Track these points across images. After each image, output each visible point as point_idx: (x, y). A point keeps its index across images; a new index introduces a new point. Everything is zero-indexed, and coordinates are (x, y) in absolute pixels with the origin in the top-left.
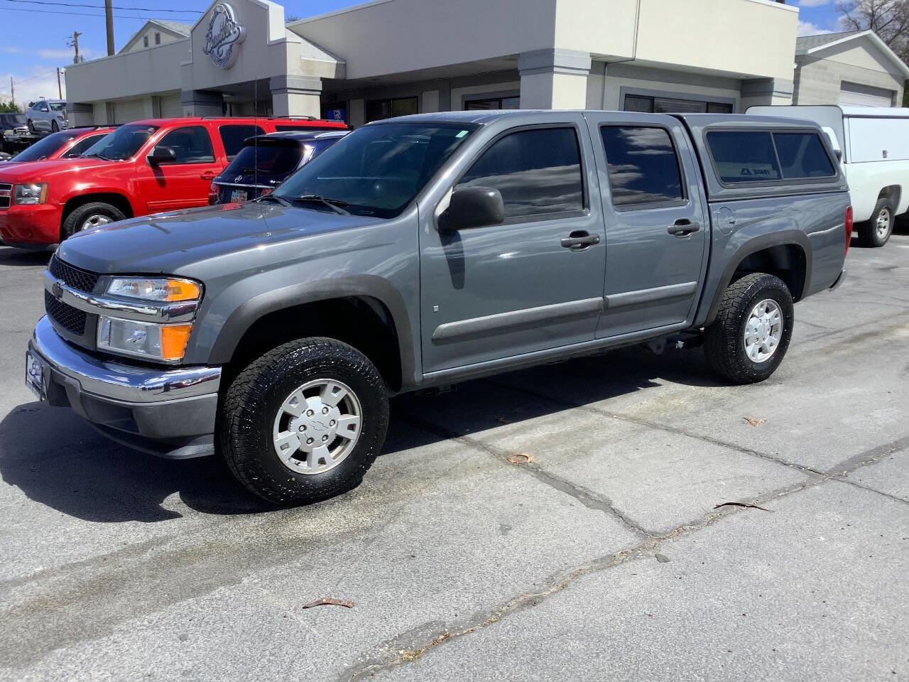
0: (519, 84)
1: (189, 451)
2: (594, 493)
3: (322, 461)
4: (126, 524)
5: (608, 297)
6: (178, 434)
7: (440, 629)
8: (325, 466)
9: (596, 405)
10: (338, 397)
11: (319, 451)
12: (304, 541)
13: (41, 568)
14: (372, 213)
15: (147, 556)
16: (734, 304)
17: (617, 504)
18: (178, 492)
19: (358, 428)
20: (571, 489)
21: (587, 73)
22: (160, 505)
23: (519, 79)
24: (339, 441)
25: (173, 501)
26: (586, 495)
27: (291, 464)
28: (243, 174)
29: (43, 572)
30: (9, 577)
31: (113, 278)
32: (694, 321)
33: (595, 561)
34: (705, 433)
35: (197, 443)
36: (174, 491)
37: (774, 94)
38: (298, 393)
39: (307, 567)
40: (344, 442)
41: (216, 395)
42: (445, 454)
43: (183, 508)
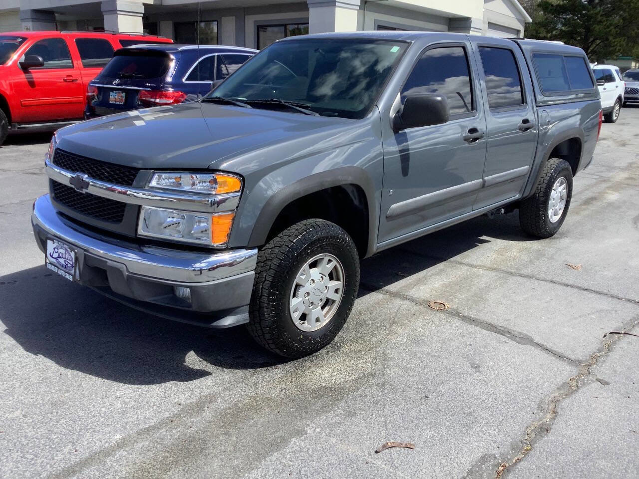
0: (309, 14)
1: (228, 321)
2: (514, 331)
3: (317, 320)
4: (168, 384)
5: (485, 178)
6: (222, 308)
7: (493, 462)
8: (320, 323)
9: (457, 258)
10: (330, 267)
11: (316, 312)
12: (328, 389)
13: (118, 437)
14: (337, 114)
15: (207, 414)
16: (545, 181)
17: (537, 339)
18: (193, 351)
19: (340, 292)
21: (358, 8)
22: (185, 364)
23: (308, 10)
24: (328, 302)
25: (192, 360)
26: (509, 333)
28: (120, 78)
29: (123, 440)
30: (95, 448)
32: (523, 194)
33: (559, 389)
34: (549, 278)
35: (236, 314)
36: (189, 351)
37: (472, 29)
38: (306, 266)
39: (350, 414)
40: (330, 302)
41: (253, 272)
43: (205, 366)
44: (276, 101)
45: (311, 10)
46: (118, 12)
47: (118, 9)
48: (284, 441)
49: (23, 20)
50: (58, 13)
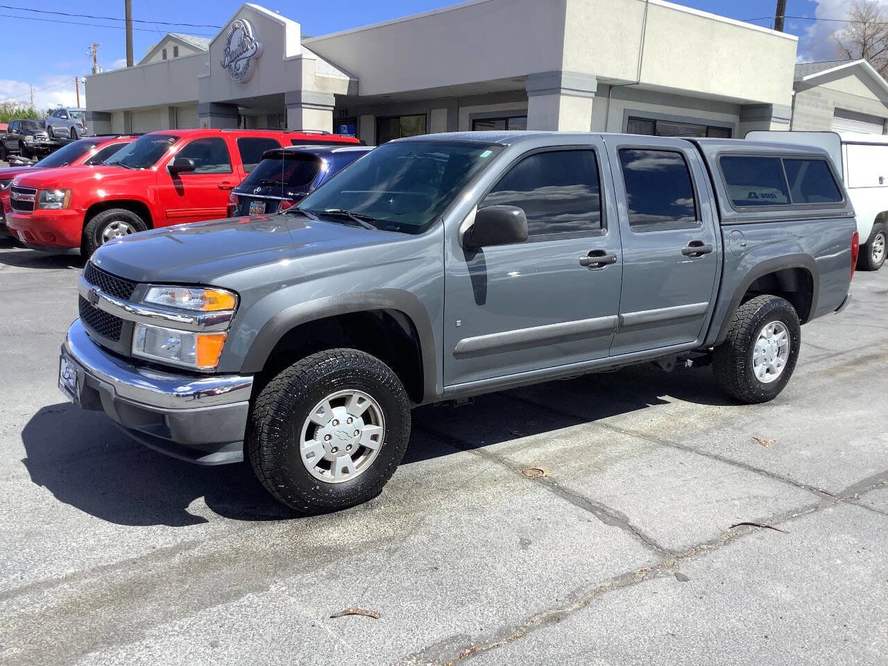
0: (527, 104)
1: (218, 458)
2: (611, 509)
3: (345, 471)
4: (154, 527)
5: (624, 315)
6: (209, 441)
7: (466, 643)
8: (348, 475)
9: (607, 420)
10: (363, 407)
11: (343, 460)
12: (328, 550)
13: (72, 570)
14: (398, 228)
15: (176, 560)
16: (744, 325)
17: (635, 521)
18: (203, 497)
19: (380, 438)
20: (587, 504)
21: (593, 95)
22: (186, 509)
24: (361, 451)
25: (198, 506)
26: (603, 511)
27: (316, 472)
28: (262, 186)
29: (74, 574)
30: (42, 579)
31: (151, 287)
33: (615, 579)
34: (717, 452)
35: (227, 450)
36: (200, 496)
37: (772, 119)
38: (324, 403)
39: (333, 576)
40: (366, 452)
41: (247, 403)
42: (463, 465)
43: (208, 513)
44: (344, 213)
45: (531, 99)
46: (303, 106)
47: (302, 102)
48: (239, 594)
49: (202, 115)
50: (240, 106)
